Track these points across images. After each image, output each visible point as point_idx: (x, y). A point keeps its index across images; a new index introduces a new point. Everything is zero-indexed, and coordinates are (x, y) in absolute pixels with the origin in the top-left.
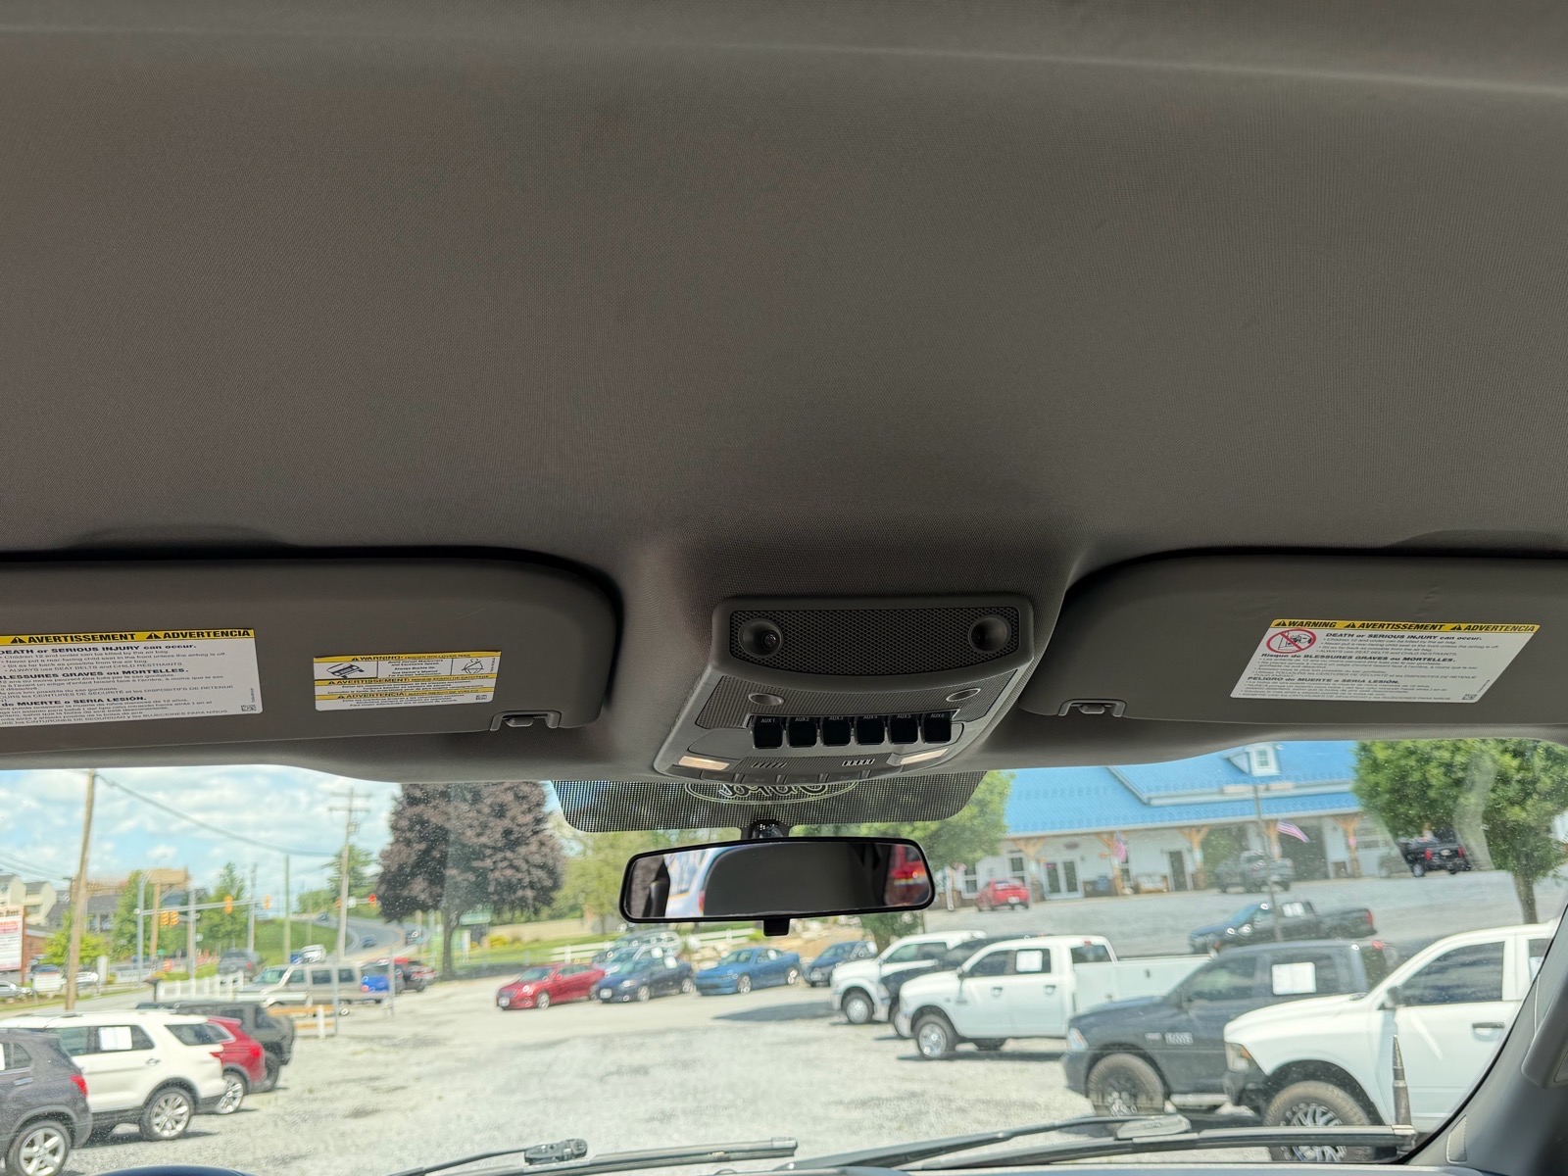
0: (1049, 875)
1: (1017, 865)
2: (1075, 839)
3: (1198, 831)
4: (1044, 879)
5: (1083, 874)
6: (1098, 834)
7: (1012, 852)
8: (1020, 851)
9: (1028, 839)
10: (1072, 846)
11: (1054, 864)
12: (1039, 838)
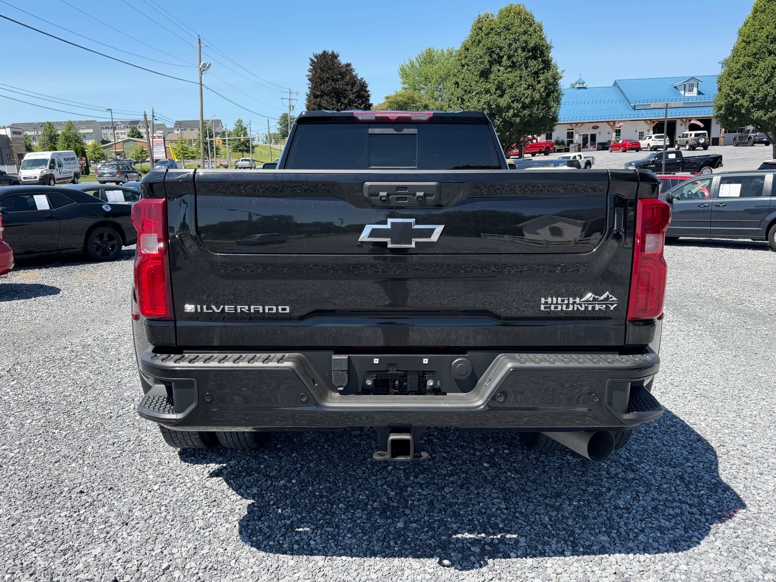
0: (583, 140)
1: (570, 135)
2: (598, 124)
3: (654, 122)
4: (581, 142)
5: (599, 140)
6: (608, 122)
7: (568, 130)
8: (573, 129)
9: (577, 124)
10: (596, 128)
11: (588, 135)
12: (583, 123)
